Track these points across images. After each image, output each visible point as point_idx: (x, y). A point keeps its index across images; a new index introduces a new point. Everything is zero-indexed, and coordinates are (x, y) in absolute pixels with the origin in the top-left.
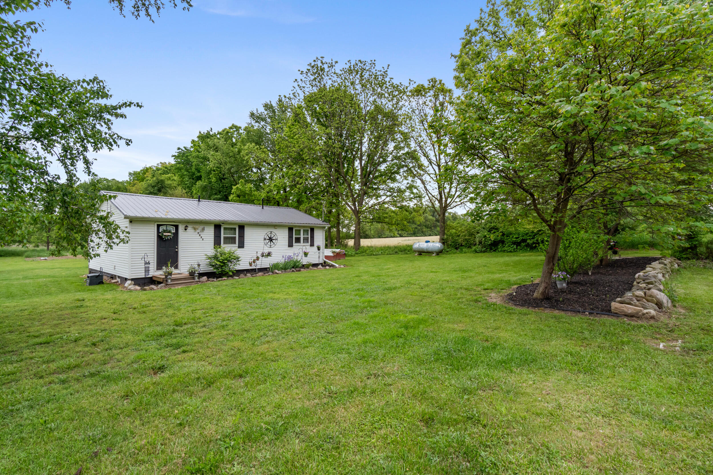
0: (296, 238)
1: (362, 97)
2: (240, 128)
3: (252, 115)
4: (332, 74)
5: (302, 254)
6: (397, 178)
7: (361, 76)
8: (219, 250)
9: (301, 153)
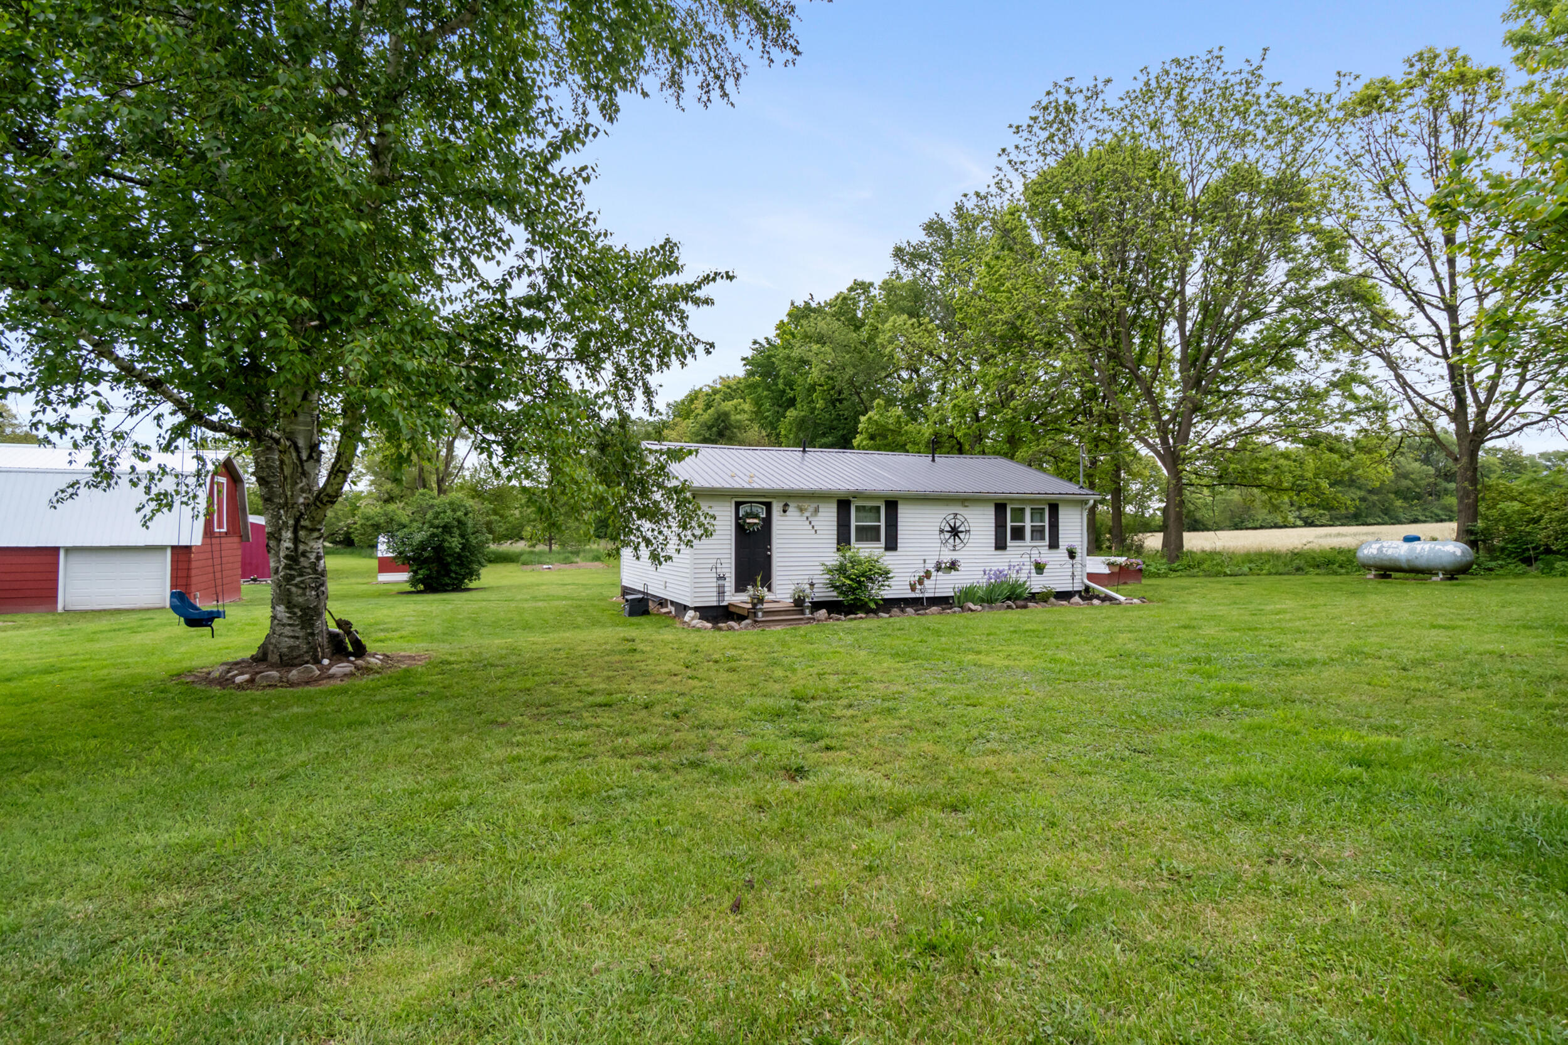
0: (1013, 529)
1: (1182, 156)
2: (871, 284)
3: (898, 253)
4: (1098, 114)
5: (1029, 567)
6: (1297, 360)
7: (1181, 99)
8: (848, 554)
9: (1018, 323)
